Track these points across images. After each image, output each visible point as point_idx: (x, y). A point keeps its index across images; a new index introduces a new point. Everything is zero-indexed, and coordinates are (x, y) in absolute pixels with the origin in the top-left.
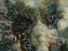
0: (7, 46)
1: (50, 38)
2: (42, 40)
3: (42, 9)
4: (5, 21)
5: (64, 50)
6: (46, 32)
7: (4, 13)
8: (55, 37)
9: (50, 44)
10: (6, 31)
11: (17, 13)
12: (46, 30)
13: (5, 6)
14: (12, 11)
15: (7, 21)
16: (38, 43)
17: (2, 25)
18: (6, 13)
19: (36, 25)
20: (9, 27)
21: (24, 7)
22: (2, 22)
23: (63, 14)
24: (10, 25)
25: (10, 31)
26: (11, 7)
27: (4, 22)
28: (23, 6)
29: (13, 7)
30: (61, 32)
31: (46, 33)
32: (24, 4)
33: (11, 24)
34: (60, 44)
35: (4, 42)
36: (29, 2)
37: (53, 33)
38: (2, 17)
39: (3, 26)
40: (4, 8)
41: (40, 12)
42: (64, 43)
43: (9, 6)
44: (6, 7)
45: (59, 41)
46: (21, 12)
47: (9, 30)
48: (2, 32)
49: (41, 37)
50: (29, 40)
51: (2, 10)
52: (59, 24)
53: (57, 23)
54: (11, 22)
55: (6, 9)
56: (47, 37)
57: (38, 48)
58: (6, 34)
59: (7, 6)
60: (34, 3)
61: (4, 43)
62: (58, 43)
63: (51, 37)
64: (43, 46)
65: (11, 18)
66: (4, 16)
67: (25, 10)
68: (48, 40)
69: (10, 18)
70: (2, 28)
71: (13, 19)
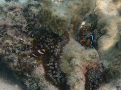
0: (25, 74)
1: (87, 61)
2: (76, 64)
3: (76, 22)
4: (22, 37)
5: (107, 77)
6: (81, 53)
7: (21, 27)
8: (95, 59)
9: (87, 69)
10: (23, 52)
11: (40, 26)
12: (82, 50)
13: (22, 16)
14: (32, 23)
15: (25, 38)
16: (70, 68)
17: (19, 43)
18: (25, 26)
19: (67, 43)
20: (28, 46)
21: (50, 18)
22: (18, 38)
23: (106, 28)
24: (29, 43)
25: (30, 52)
26: (32, 18)
27: (21, 39)
28: (49, 16)
29: (34, 17)
30: (103, 54)
31: (81, 55)
32: (50, 13)
33: (31, 42)
34: (101, 70)
35: (21, 68)
36: (58, 11)
37: (92, 54)
38: (18, 32)
39: (20, 45)
40: (22, 19)
41: (72, 25)
42: (107, 68)
43: (29, 16)
44: (24, 18)
45: (101, 65)
46: (46, 24)
47: (28, 50)
48: (18, 53)
49: (74, 59)
50: (56, 64)
51: (18, 21)
52: (101, 42)
53: (98, 41)
54: (32, 39)
55: (25, 21)
56: (84, 59)
57: (70, 75)
58: (25, 55)
59: (25, 16)
60: (64, 12)
61: (20, 70)
62: (99, 68)
63: (88, 59)
64: (77, 72)
65: (32, 34)
66: (22, 31)
67: (52, 22)
68: (84, 64)
69: (30, 33)
70: (18, 47)
71: (35, 34)
